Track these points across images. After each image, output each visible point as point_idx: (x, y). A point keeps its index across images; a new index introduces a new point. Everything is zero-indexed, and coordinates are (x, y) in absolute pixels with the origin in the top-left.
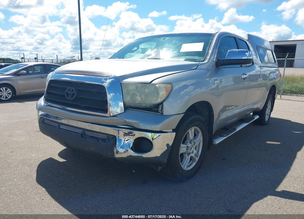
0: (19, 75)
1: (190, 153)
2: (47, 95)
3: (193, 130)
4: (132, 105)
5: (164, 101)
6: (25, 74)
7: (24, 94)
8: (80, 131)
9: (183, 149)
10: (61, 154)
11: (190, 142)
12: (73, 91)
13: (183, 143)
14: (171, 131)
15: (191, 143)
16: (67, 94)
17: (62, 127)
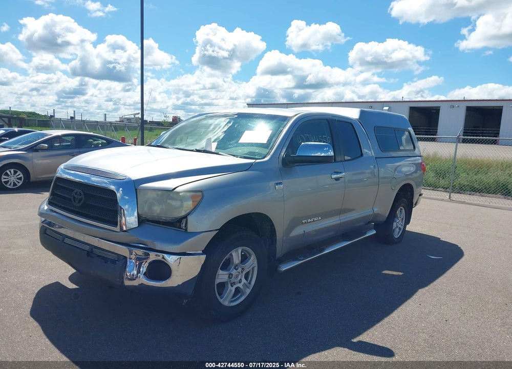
0: (37, 151)
1: (234, 283)
2: (52, 197)
3: (240, 251)
4: (149, 217)
5: (189, 214)
6: (46, 149)
7: (42, 179)
8: (87, 248)
9: (222, 276)
10: (72, 278)
11: (235, 268)
12: (80, 195)
13: (223, 268)
14: (201, 252)
15: (236, 270)
16: (74, 198)
17: (67, 240)
